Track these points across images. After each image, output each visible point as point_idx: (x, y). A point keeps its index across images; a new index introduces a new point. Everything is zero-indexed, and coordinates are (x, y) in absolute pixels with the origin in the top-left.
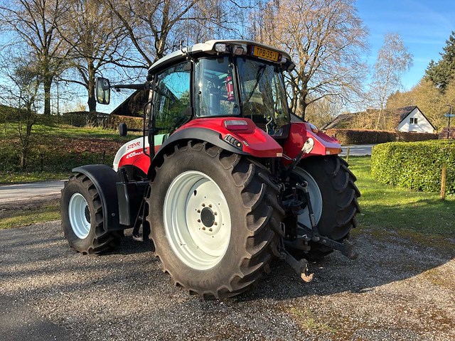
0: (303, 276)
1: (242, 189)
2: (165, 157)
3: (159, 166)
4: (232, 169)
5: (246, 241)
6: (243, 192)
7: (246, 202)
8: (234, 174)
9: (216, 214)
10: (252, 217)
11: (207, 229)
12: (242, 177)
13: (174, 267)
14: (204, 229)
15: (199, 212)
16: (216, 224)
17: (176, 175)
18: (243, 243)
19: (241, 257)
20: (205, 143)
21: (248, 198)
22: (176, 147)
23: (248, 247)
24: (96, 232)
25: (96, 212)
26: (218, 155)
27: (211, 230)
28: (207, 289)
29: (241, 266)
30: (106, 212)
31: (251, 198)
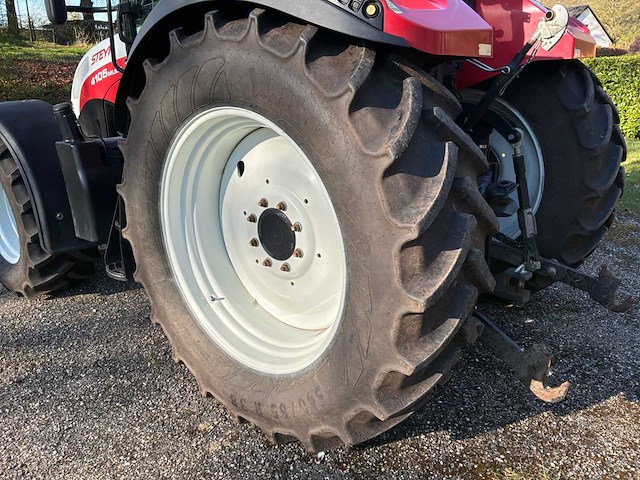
0: (536, 387)
1: (386, 162)
2: (148, 68)
3: (136, 95)
4: (349, 97)
5: (395, 324)
6: (389, 172)
7: (397, 207)
8: (358, 115)
9: (298, 228)
10: (416, 254)
11: (277, 264)
12: (383, 123)
13: (197, 356)
14: (268, 263)
15: (252, 219)
16: (300, 254)
17: (181, 120)
18: (388, 327)
19: (379, 364)
20: (258, 11)
21: (404, 194)
22: (173, 36)
23: (402, 342)
24: (31, 253)
25: (22, 211)
26: (302, 50)
27: (286, 268)
28: (281, 425)
29: (380, 388)
30: (41, 211)
31: (415, 191)
